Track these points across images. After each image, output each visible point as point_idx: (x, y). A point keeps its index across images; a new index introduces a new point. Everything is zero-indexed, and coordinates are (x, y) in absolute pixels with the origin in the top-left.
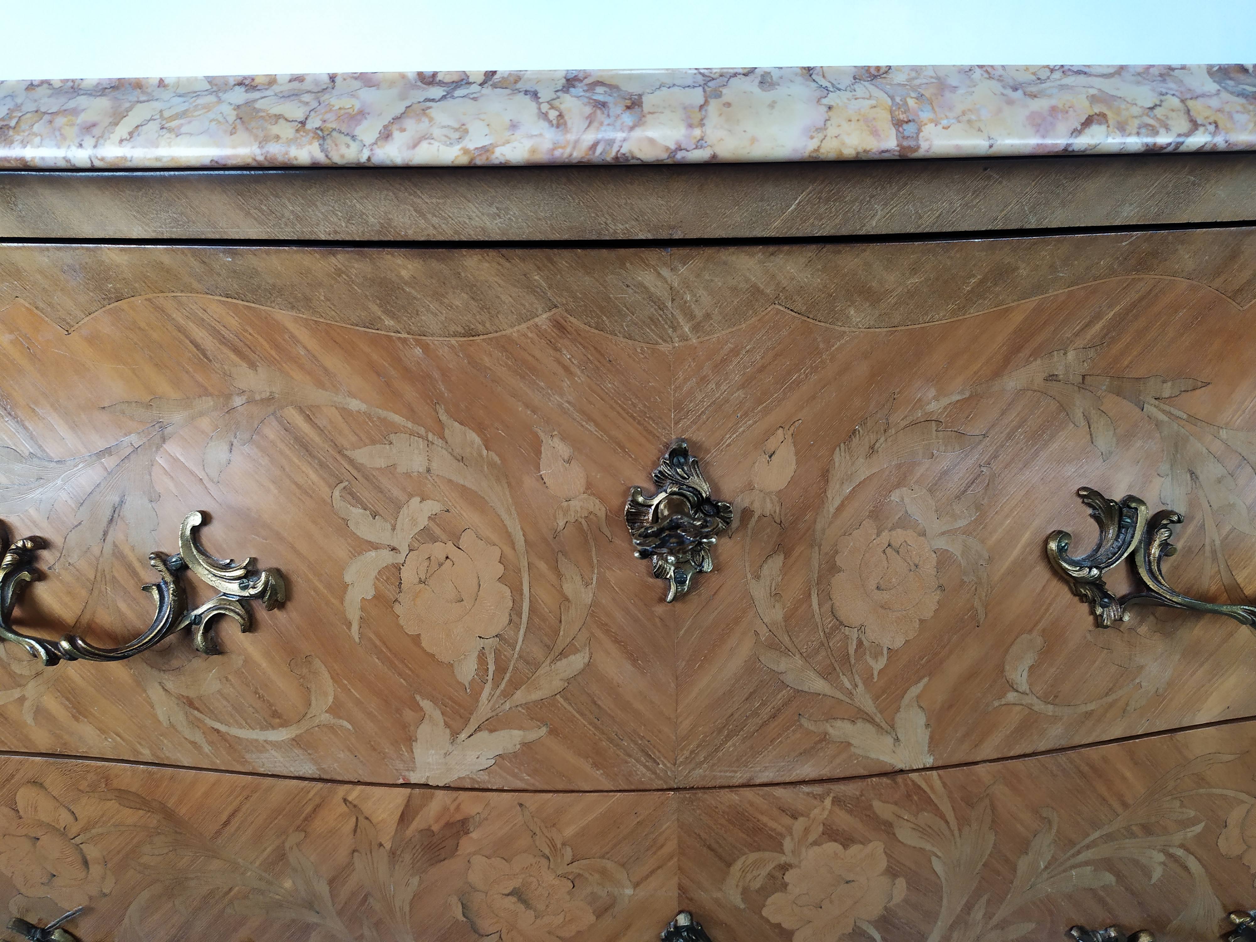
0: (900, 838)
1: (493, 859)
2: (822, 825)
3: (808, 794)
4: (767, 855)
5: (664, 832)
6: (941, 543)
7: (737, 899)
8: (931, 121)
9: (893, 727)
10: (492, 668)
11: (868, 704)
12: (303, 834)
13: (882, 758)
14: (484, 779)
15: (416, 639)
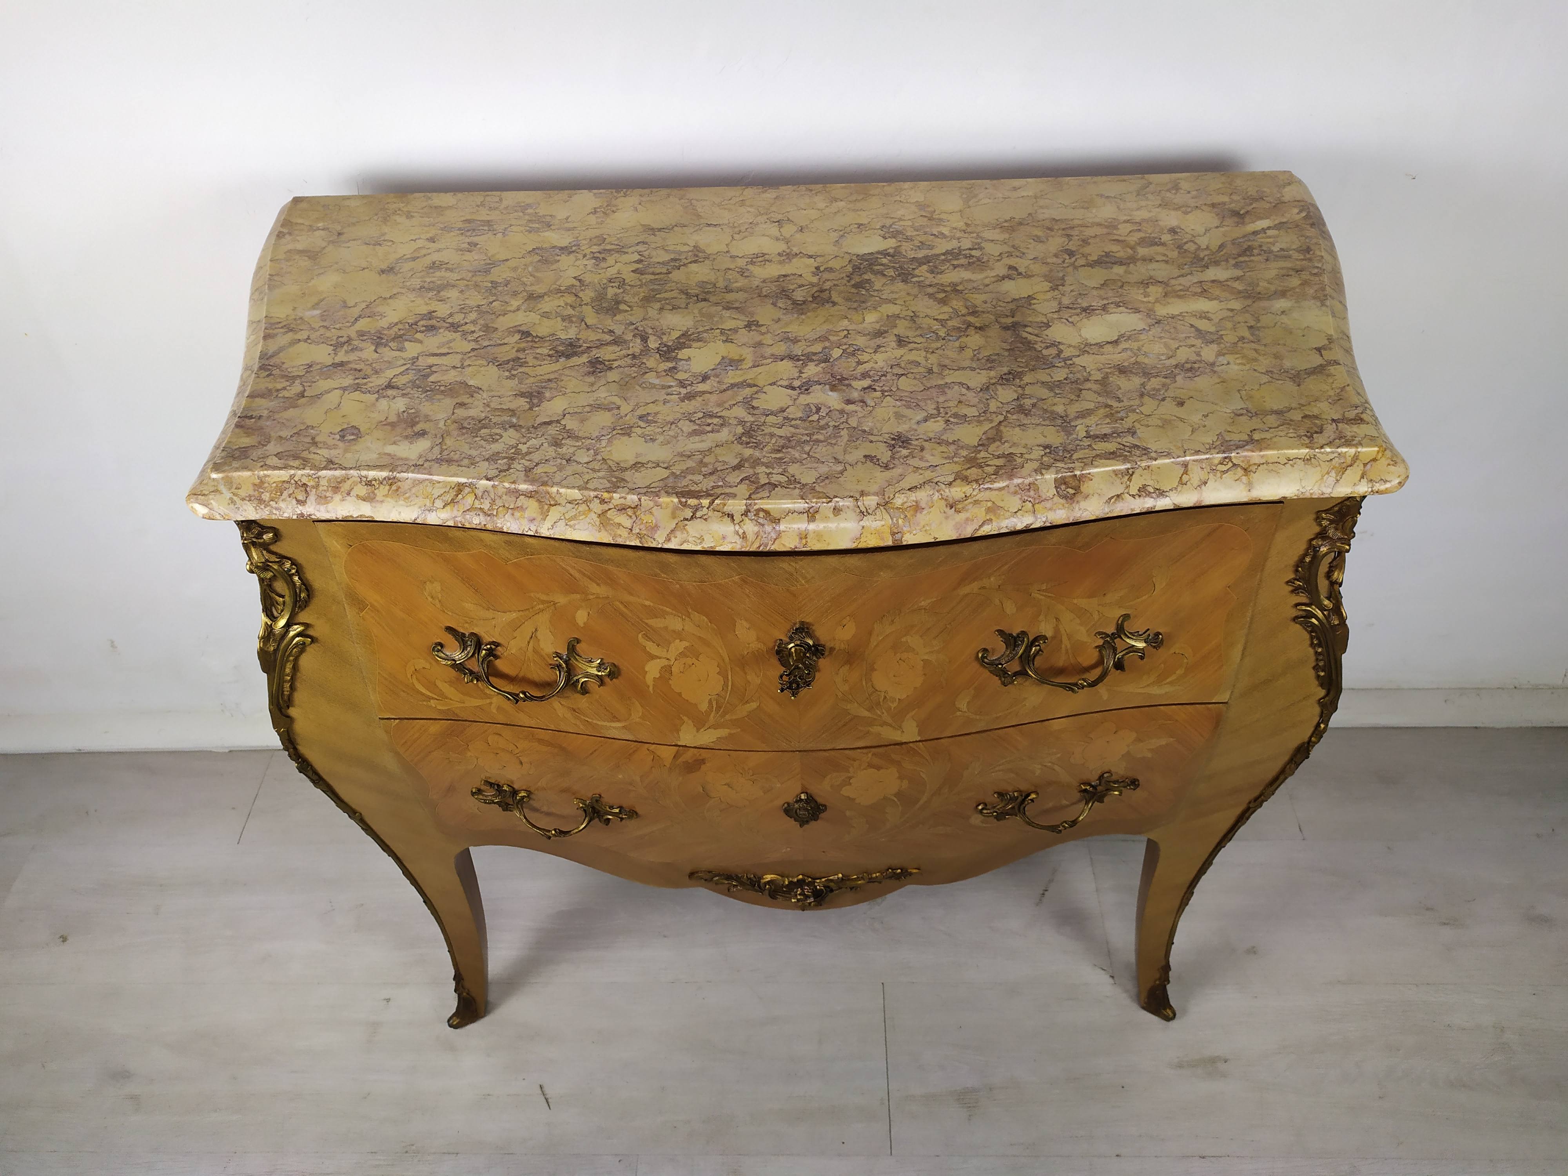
0: (904, 766)
1: (717, 773)
2: (867, 763)
3: (860, 752)
4: (842, 773)
5: (794, 766)
6: (926, 657)
7: (828, 788)
8: (909, 532)
9: (900, 727)
10: (715, 706)
11: (889, 720)
12: (628, 760)
13: (896, 739)
14: (712, 745)
15: (680, 694)
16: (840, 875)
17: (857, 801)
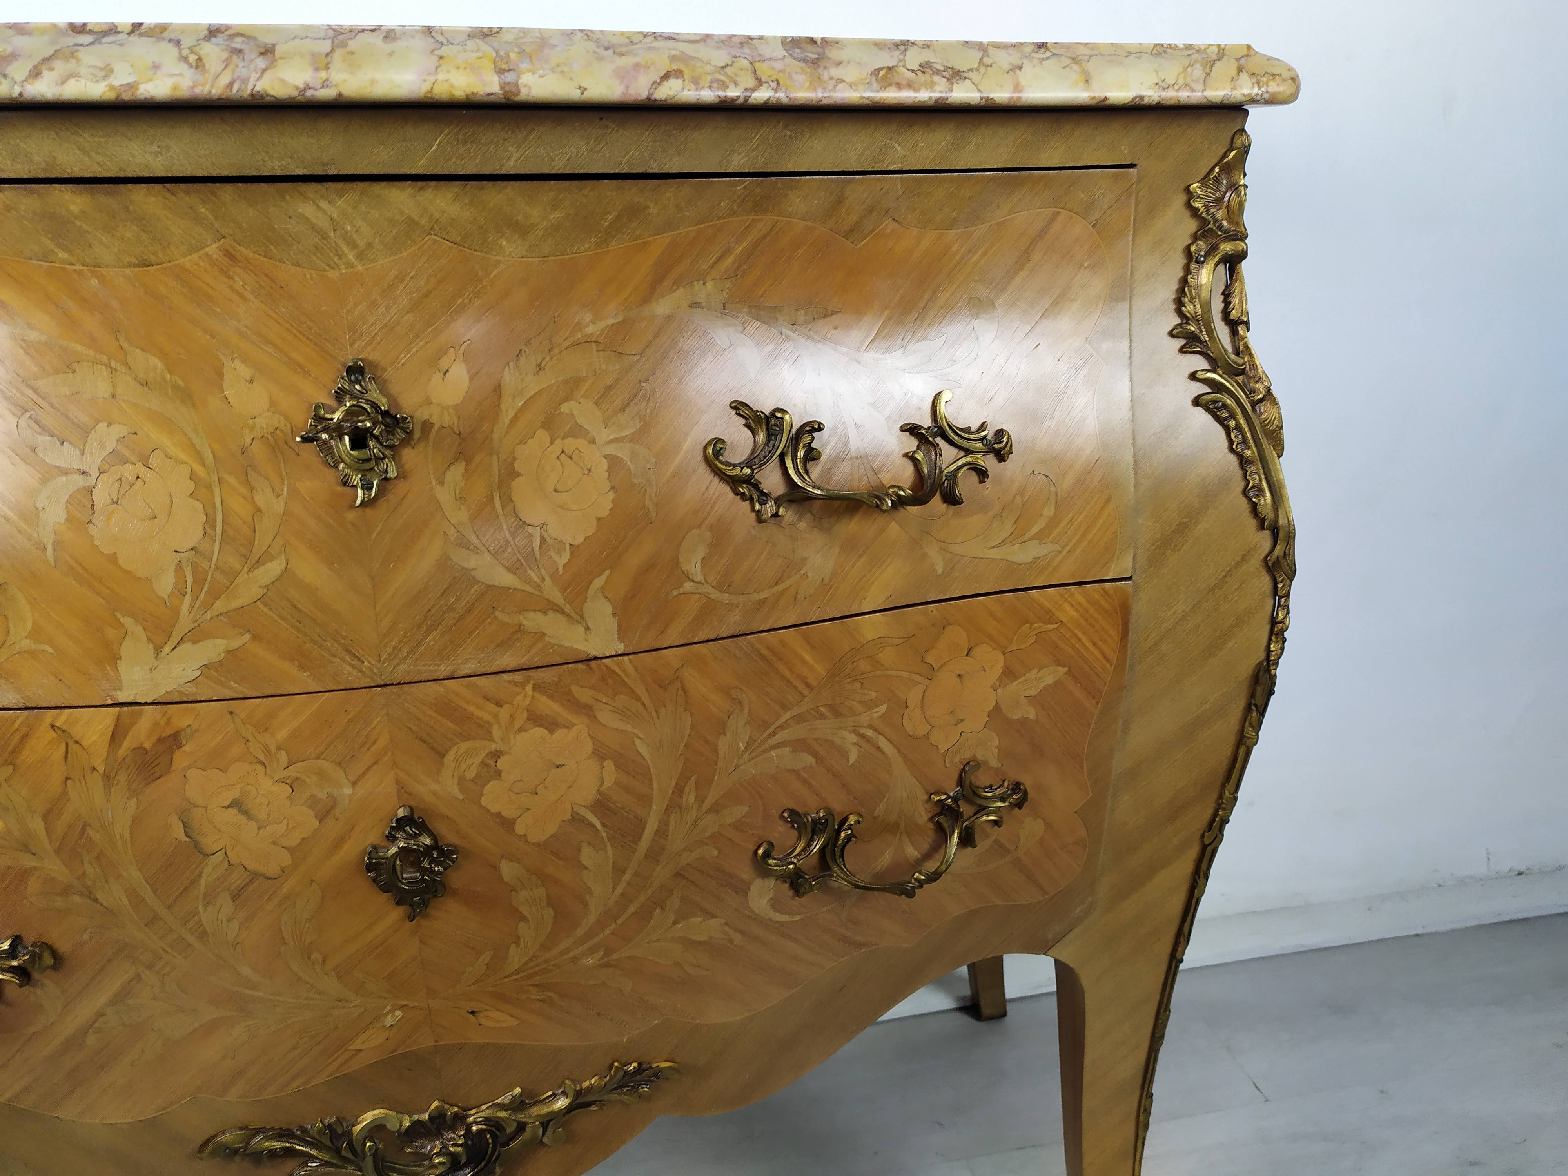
0: (601, 721)
1: (209, 771)
2: (526, 711)
3: (510, 682)
4: (477, 743)
5: (375, 728)
6: (611, 450)
7: (455, 791)
8: (529, 71)
9: (582, 617)
10: (190, 580)
11: (557, 596)
13: (575, 646)
14: (191, 691)
15: (113, 558)
16: (518, 1090)
17: (520, 829)
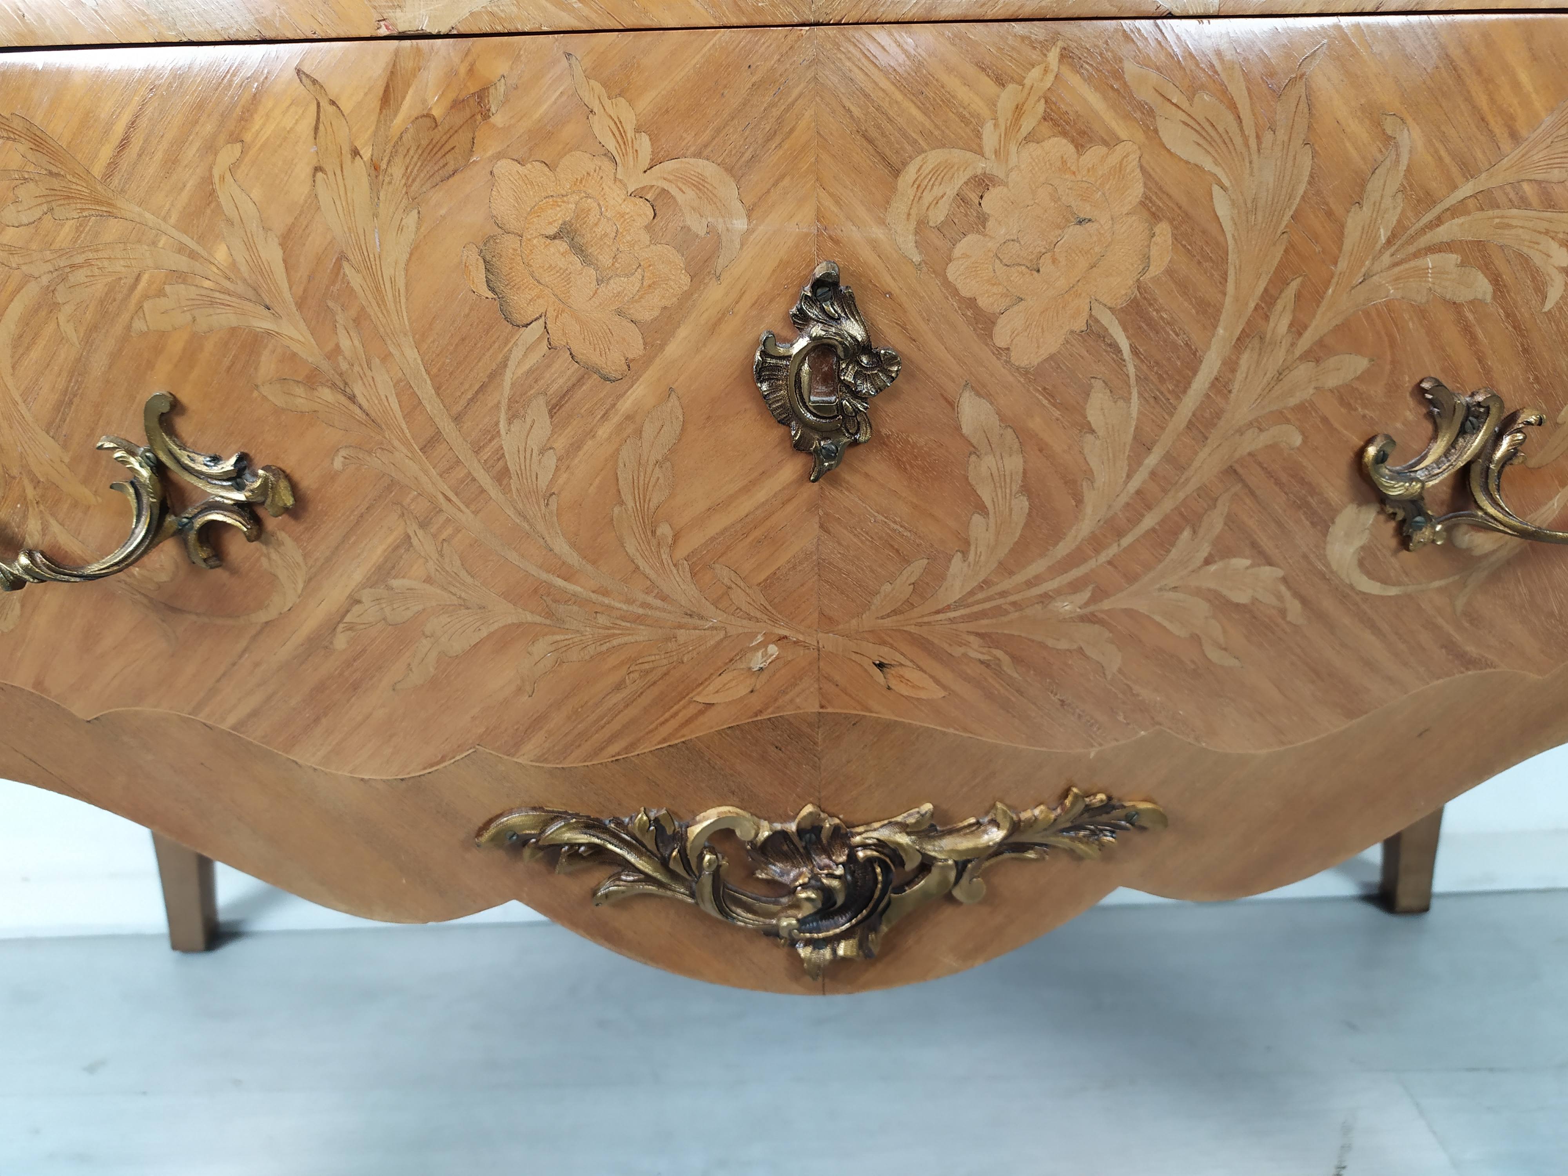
0: (1164, 140)
1: (529, 166)
2: (1043, 101)
3: (1023, 38)
4: (956, 155)
5: (793, 103)
7: (908, 243)
12: (238, 146)
16: (927, 807)
